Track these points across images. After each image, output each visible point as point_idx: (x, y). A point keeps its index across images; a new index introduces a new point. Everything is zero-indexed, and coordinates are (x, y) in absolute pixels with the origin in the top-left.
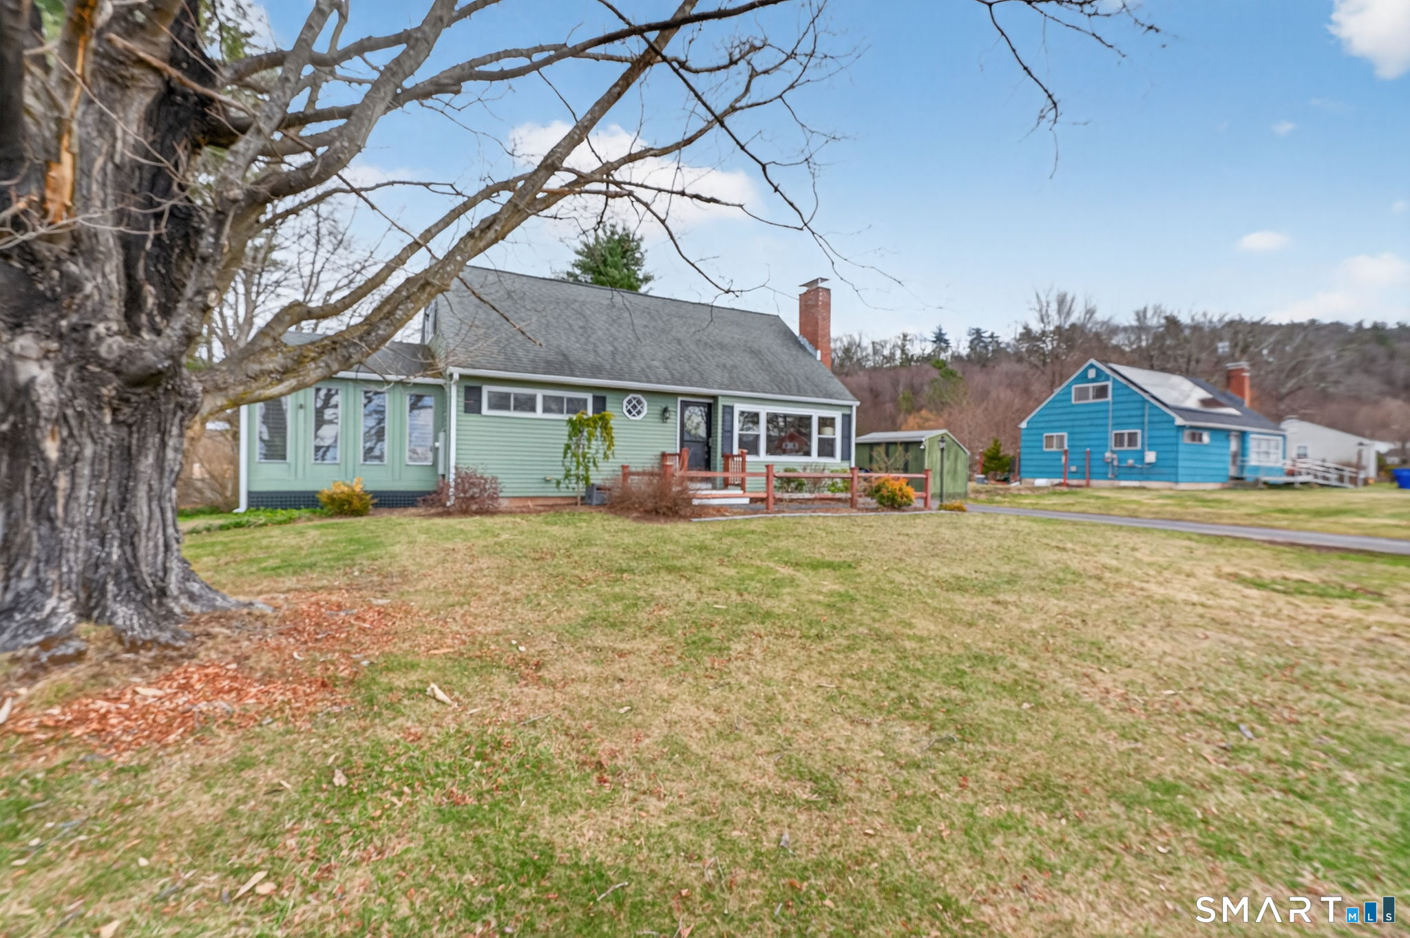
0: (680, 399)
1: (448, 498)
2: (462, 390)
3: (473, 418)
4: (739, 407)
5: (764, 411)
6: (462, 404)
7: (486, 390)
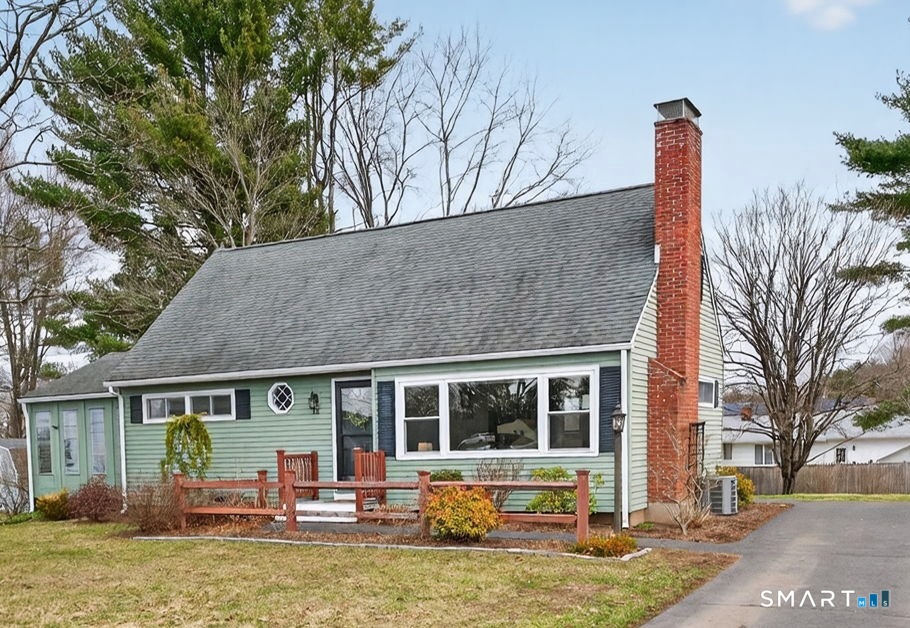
0: (333, 380)
1: (122, 508)
2: (128, 401)
3: (138, 427)
4: (402, 383)
5: (443, 381)
6: (129, 415)
7: (145, 397)
